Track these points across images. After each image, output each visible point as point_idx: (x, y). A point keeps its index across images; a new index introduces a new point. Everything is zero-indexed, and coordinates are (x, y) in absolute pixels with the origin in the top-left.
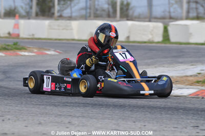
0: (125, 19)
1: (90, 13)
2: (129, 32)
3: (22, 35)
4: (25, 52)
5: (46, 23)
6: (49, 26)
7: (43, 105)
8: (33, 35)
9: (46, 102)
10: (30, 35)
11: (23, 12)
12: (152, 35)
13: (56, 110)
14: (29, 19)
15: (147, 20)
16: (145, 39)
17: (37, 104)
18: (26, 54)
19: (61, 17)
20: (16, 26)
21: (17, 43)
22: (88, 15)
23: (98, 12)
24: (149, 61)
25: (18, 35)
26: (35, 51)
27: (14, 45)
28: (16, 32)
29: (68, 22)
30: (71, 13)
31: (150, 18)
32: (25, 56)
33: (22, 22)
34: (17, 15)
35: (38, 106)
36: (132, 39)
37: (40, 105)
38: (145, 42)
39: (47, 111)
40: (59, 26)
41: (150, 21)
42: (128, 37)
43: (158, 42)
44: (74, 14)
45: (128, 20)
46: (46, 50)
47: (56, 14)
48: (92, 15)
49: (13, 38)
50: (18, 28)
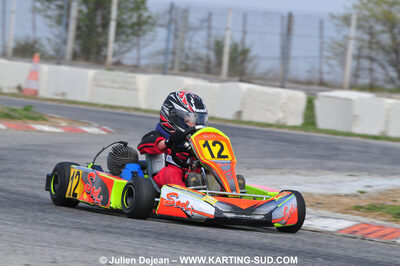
0: (237, 78)
1: (173, 62)
2: (243, 104)
3: (43, 93)
4: (43, 124)
5: (90, 73)
6: (95, 79)
7: (65, 227)
8: (63, 94)
9: (71, 222)
10: (57, 95)
11: (49, 50)
12: (284, 112)
13: (88, 239)
14: (59, 64)
15: (278, 84)
16: (270, 118)
17: (54, 225)
18: (46, 128)
19: (118, 65)
20: (34, 75)
21: (31, 107)
22: (169, 66)
23: (190, 62)
24: (273, 161)
25: (36, 92)
26: (64, 124)
27: (25, 110)
28: (32, 85)
29: (130, 75)
30: (139, 59)
31: (284, 80)
32: (42, 132)
33: (45, 68)
34: (37, 55)
35: (55, 228)
36: (246, 117)
37: (58, 226)
38: (269, 125)
39: (70, 240)
40: (113, 81)
41: (282, 87)
42: (239, 113)
43: (294, 128)
44: (143, 62)
45: (242, 81)
46: (84, 124)
47: (111, 59)
48: (177, 66)
49: (26, 97)
50: (36, 79)
